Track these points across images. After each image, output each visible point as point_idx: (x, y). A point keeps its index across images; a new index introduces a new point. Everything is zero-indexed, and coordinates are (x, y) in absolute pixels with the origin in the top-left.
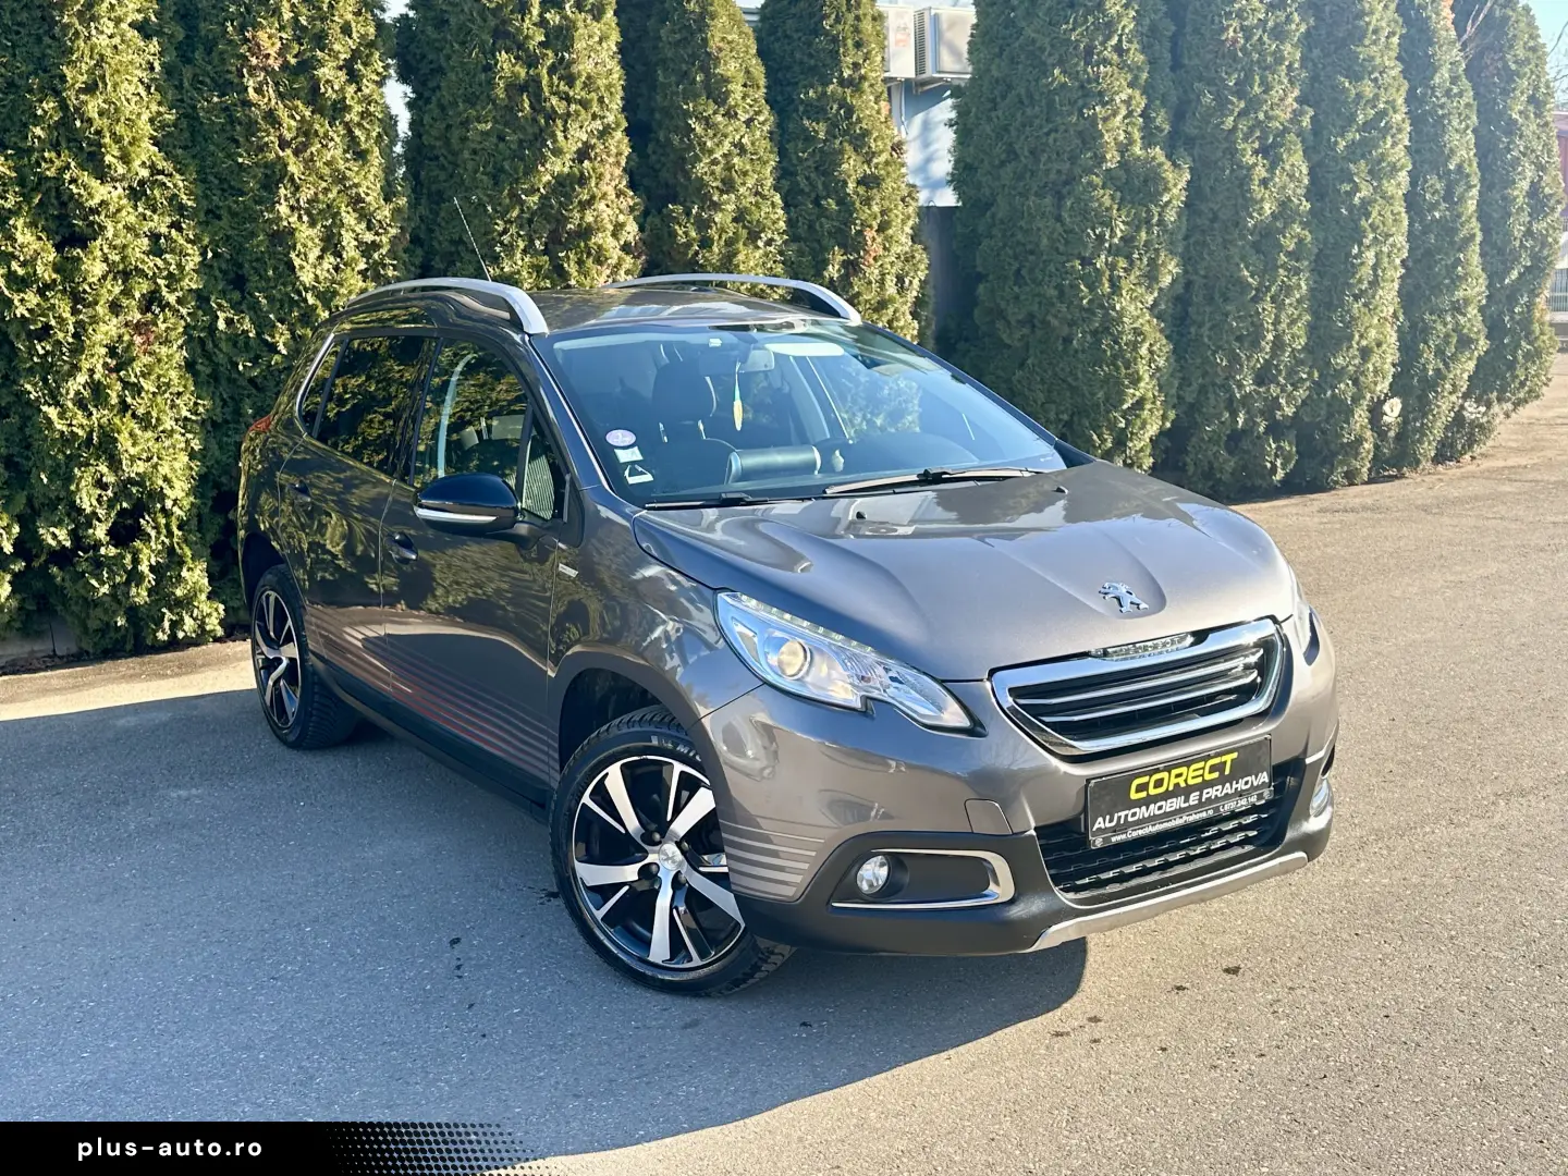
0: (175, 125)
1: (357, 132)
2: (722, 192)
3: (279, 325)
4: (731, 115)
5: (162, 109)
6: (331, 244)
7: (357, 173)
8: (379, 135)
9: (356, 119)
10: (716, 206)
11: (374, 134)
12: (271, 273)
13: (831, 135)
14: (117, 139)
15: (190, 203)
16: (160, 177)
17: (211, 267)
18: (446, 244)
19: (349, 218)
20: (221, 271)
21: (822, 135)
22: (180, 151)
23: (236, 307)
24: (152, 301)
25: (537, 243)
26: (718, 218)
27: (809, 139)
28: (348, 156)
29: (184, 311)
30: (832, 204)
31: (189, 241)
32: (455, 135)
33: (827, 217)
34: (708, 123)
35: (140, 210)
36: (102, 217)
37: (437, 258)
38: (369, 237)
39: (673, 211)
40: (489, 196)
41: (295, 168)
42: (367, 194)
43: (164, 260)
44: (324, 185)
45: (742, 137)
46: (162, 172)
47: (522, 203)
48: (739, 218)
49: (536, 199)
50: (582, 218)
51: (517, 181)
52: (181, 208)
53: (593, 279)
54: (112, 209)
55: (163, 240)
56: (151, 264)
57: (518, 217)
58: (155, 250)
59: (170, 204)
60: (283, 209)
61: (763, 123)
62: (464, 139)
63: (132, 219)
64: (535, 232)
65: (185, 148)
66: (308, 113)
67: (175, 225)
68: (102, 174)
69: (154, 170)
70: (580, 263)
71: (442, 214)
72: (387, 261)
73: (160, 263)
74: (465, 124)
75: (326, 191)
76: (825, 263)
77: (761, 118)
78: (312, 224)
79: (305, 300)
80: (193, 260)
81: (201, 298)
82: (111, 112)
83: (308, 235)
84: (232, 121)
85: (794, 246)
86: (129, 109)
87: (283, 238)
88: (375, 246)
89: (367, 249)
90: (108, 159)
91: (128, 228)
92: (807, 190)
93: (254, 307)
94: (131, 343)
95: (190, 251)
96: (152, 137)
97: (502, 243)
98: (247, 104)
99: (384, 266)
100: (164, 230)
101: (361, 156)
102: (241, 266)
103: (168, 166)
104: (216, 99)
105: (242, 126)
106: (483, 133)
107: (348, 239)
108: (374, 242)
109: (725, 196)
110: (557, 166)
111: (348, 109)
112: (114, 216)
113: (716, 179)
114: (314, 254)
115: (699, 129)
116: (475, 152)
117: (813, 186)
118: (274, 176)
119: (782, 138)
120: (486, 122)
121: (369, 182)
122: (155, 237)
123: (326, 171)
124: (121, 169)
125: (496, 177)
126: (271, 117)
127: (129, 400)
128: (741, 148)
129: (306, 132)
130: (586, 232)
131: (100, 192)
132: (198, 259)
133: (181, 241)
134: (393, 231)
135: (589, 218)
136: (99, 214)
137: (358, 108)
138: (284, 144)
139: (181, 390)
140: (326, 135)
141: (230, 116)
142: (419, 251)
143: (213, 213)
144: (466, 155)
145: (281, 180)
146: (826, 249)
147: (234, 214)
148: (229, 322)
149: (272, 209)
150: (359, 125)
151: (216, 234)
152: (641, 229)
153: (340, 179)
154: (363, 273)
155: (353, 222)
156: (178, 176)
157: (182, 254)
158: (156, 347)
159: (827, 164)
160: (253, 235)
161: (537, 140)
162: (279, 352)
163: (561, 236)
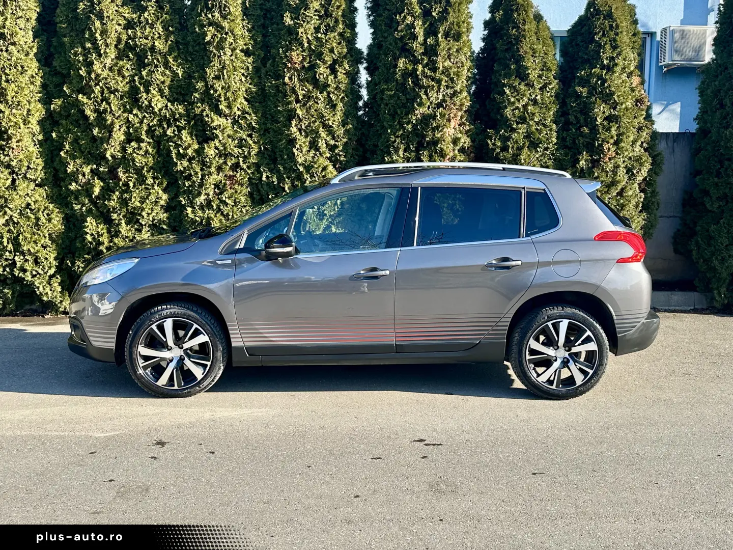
0: (256, 93)
1: (331, 96)
2: (518, 123)
3: (287, 180)
4: (530, 85)
5: (250, 86)
6: (313, 145)
7: (329, 114)
8: (343, 97)
9: (332, 90)
10: (514, 130)
11: (340, 97)
12: (285, 157)
13: (590, 94)
14: (227, 99)
15: (256, 126)
16: (246, 115)
17: (264, 153)
18: (371, 147)
19: (323, 133)
20: (269, 156)
21: (585, 94)
22: (258, 104)
23: (271, 171)
24: (235, 167)
25: (411, 146)
26: (515, 136)
27: (578, 96)
28: (328, 107)
29: (249, 172)
30: (586, 130)
31: (254, 142)
32: (378, 96)
33: (583, 137)
34: (514, 89)
35: (235, 129)
36: (218, 131)
37: (369, 153)
38: (332, 142)
39: (489, 133)
40: (389, 125)
41: (299, 112)
42: (333, 124)
43: (243, 150)
44: (313, 119)
45: (536, 96)
46: (247, 113)
47: (404, 128)
48: (528, 136)
49: (410, 126)
50: (434, 135)
51: (402, 118)
52: (254, 128)
54: (222, 128)
55: (244, 141)
56: (236, 152)
57: (402, 134)
58: (240, 146)
59: (248, 127)
60: (294, 129)
61: (552, 89)
62: (382, 99)
63: (231, 133)
64: (411, 141)
65: (260, 103)
66: (311, 88)
67: (250, 136)
68: (220, 113)
69: (244, 112)
70: (430, 156)
71: (371, 133)
72: (341, 153)
73: (240, 151)
74: (382, 91)
75: (315, 121)
76: (578, 161)
77: (551, 87)
78: (306, 137)
79: (299, 169)
80: (255, 150)
81: (257, 166)
82: (227, 88)
83: (302, 141)
84: (278, 91)
85: (562, 152)
86: (234, 86)
87: (292, 142)
88: (336, 147)
89: (332, 148)
90: (221, 107)
91: (229, 136)
92: (574, 122)
93: (279, 171)
94: (225, 184)
95: (254, 147)
96: (245, 98)
97: (394, 146)
98: (285, 84)
99: (340, 156)
100: (245, 137)
101: (334, 106)
102: (275, 153)
103: (250, 111)
104: (273, 82)
105: (281, 92)
106: (390, 95)
107: (322, 144)
108: (335, 145)
109: (520, 126)
110: (420, 111)
111: (329, 86)
112: (222, 131)
113: (515, 117)
114: (305, 149)
115: (508, 92)
116: (387, 105)
117: (578, 122)
118: (292, 115)
119: (562, 98)
120: (392, 91)
121: (335, 119)
122: (241, 139)
123: (315, 113)
124: (227, 111)
125: (393, 115)
126: (293, 91)
127: (221, 207)
128: (535, 102)
129: (308, 97)
130: (435, 142)
131: (218, 121)
132: (257, 150)
133: (251, 142)
134: (345, 140)
135: (438, 135)
136: (216, 129)
137: (334, 85)
138: (297, 101)
139: (245, 205)
140: (317, 98)
141: (278, 89)
142: (361, 150)
143: (267, 131)
144: (382, 106)
145: (294, 117)
146: (580, 153)
147: (275, 132)
148: (267, 177)
149: (288, 130)
150: (333, 93)
151: (266, 139)
152: (472, 141)
153: (321, 116)
154: (329, 158)
155: (325, 136)
156: (253, 115)
157: (250, 147)
158: (236, 186)
159: (586, 109)
160: (281, 140)
161: (410, 100)
162: (286, 191)
163: (424, 144)
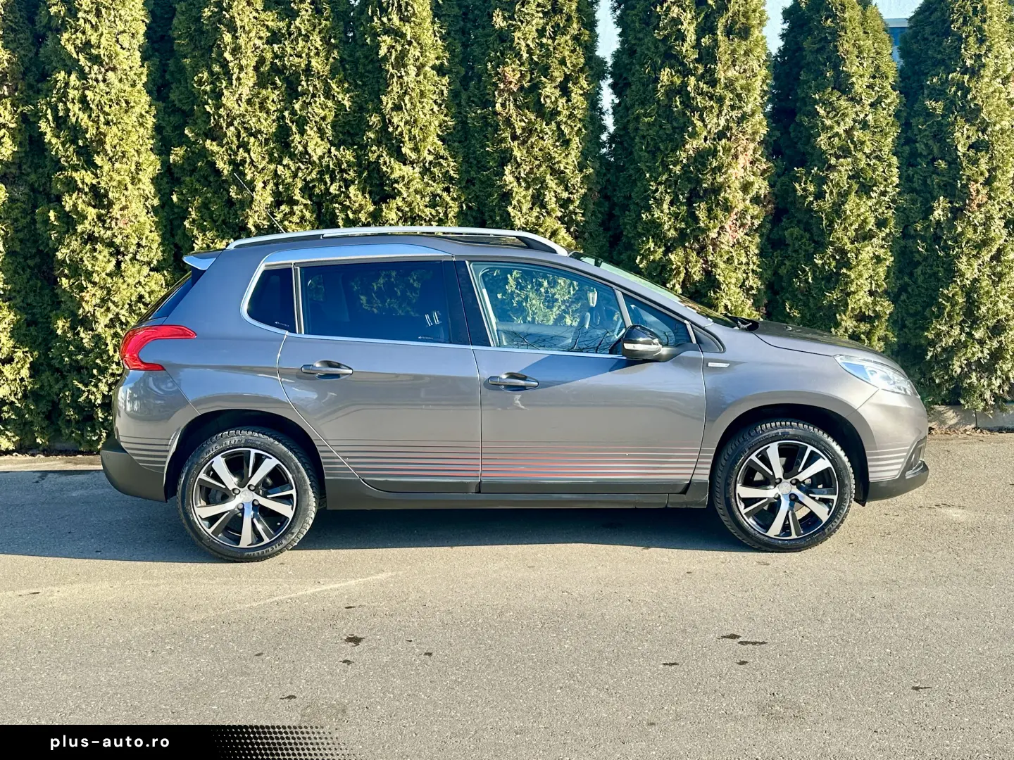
0: (454, 128)
1: (563, 127)
2: (838, 157)
4: (855, 100)
5: (446, 119)
6: (538, 200)
7: (560, 155)
8: (580, 129)
9: (564, 120)
10: (832, 168)
11: (576, 129)
12: (498, 218)
13: (948, 110)
14: (412, 139)
15: (455, 176)
16: (441, 160)
17: (466, 214)
18: (621, 199)
19: (551, 182)
20: (474, 217)
21: (939, 112)
22: (456, 144)
25: (681, 197)
26: (835, 176)
27: (929, 114)
28: (558, 144)
30: (943, 165)
31: (453, 199)
32: (631, 126)
33: (938, 174)
34: (831, 106)
35: (426, 180)
36: (401, 185)
37: (617, 208)
38: (565, 195)
39: (798, 172)
40: (647, 166)
41: (517, 153)
42: (566, 168)
43: (437, 210)
44: (537, 162)
45: (866, 115)
46: (442, 157)
47: (670, 171)
48: (855, 176)
49: (679, 167)
50: (715, 179)
51: (667, 156)
52: (452, 178)
53: (722, 222)
54: (406, 180)
55: (438, 198)
56: (428, 213)
57: (667, 179)
58: (433, 205)
59: (444, 177)
60: (509, 178)
61: (890, 105)
62: (637, 129)
63: (420, 186)
64: (679, 190)
65: (459, 142)
66: (533, 118)
67: (447, 190)
68: (403, 160)
69: (438, 156)
70: (710, 210)
71: (621, 180)
72: (578, 211)
73: (434, 212)
74: (637, 118)
75: (540, 166)
76: (931, 210)
77: (888, 101)
78: (527, 188)
80: (454, 210)
82: (412, 123)
83: (521, 194)
84: (487, 124)
85: (907, 197)
86: (423, 119)
87: (507, 197)
88: (569, 201)
89: (564, 204)
90: (404, 150)
91: (417, 192)
92: (925, 153)
95: (453, 205)
96: (438, 135)
97: (655, 198)
98: (496, 113)
99: (576, 214)
100: (439, 192)
101: (566, 143)
102: (483, 213)
103: (447, 154)
104: (479, 112)
105: (490, 125)
106: (649, 124)
107: (550, 198)
108: (569, 198)
109: (841, 160)
110: (693, 145)
111: (559, 113)
112: (407, 186)
113: (833, 147)
114: (525, 207)
115: (822, 112)
116: (644, 137)
117: (931, 152)
118: (506, 158)
119: (905, 118)
120: (651, 117)
121: (569, 161)
122: (434, 195)
123: (540, 154)
124: (413, 156)
125: (654, 153)
126: (508, 122)
128: (865, 125)
129: (529, 130)
130: (716, 190)
131: (399, 170)
132: (456, 210)
133: (448, 199)
134: (583, 191)
135: (720, 180)
136: (398, 183)
137: (566, 112)
138: (514, 137)
140: (542, 131)
141: (486, 121)
142: (607, 204)
143: (470, 182)
144: (637, 139)
145: (509, 161)
146: (935, 198)
147: (482, 182)
149: (501, 180)
150: (566, 123)
151: (469, 194)
152: (771, 186)
153: (549, 158)
154: (560, 219)
155: (554, 186)
156: (450, 159)
157: (447, 206)
159: (942, 134)
160: (491, 195)
161: (678, 130)
163: (699, 192)
